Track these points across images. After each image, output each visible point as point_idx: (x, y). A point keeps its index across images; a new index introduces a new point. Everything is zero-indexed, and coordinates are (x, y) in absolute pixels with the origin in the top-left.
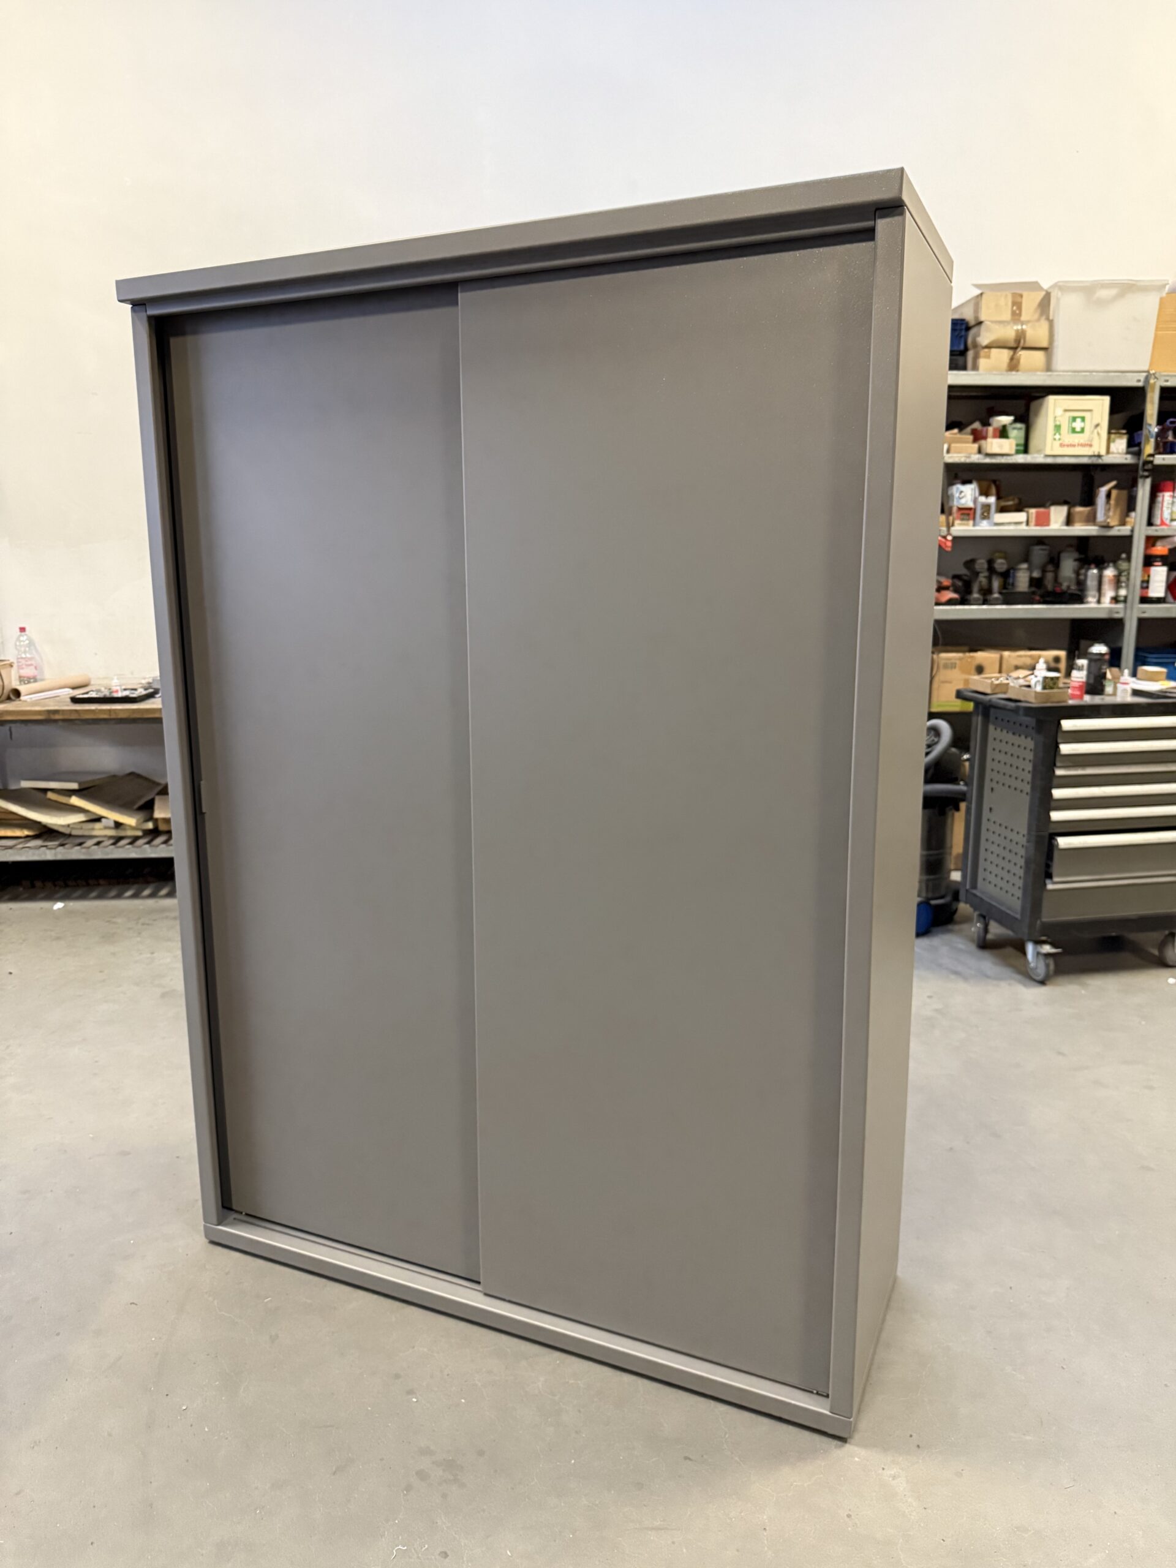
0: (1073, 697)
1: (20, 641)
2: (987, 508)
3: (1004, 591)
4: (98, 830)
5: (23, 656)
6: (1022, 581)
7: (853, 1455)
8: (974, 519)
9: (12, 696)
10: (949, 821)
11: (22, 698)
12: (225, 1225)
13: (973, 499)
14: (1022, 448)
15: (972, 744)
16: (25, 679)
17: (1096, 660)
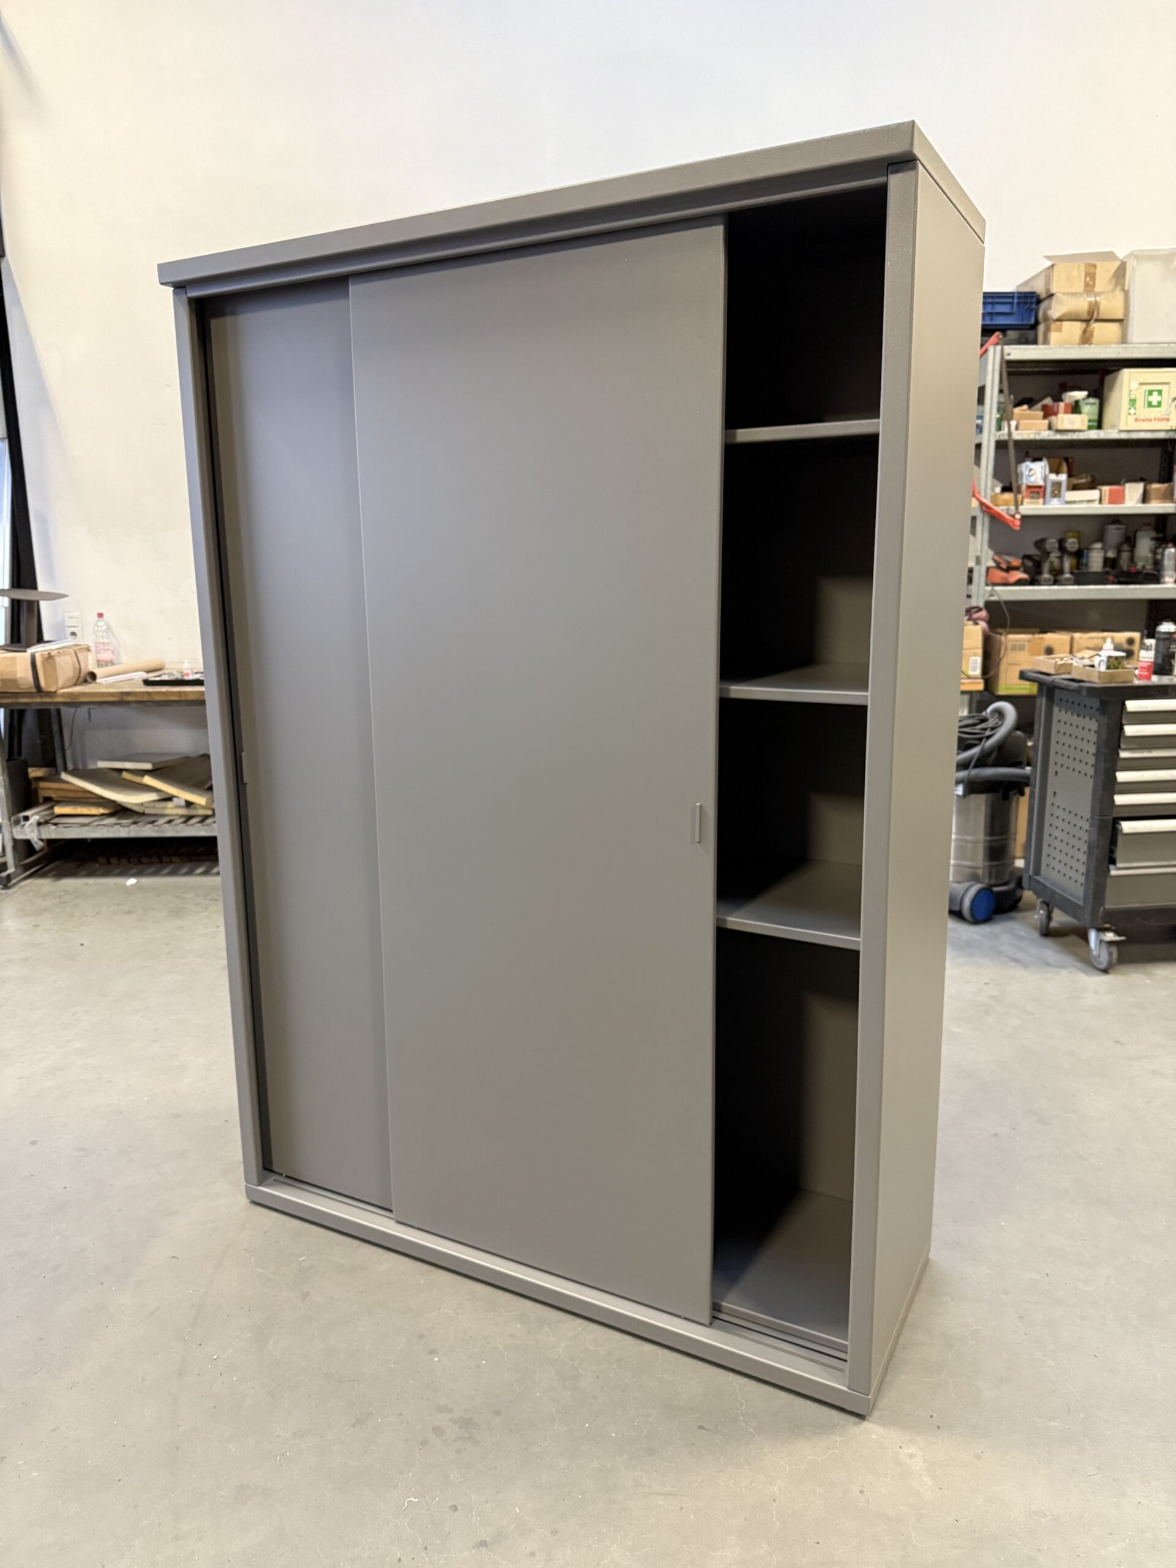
0: (1140, 677)
1: (98, 627)
2: (1057, 485)
3: (1076, 571)
4: (170, 809)
5: (101, 640)
6: (1096, 560)
7: (871, 1431)
8: (1044, 497)
9: (89, 679)
10: (1014, 804)
11: (98, 681)
12: (263, 1186)
13: (1043, 476)
14: (1095, 424)
15: (1036, 727)
16: (103, 663)
17: (1164, 640)
